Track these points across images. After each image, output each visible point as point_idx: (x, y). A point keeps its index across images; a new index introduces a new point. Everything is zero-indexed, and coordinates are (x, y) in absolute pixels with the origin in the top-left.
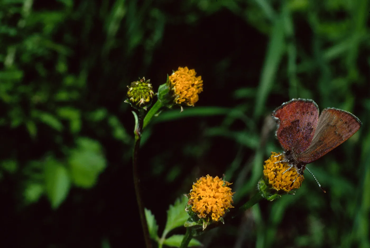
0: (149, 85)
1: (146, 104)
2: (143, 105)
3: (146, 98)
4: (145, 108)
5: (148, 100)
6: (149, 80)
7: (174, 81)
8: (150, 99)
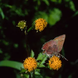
0: (25, 23)
1: (22, 29)
2: (21, 29)
3: (23, 27)
4: (22, 30)
5: (23, 28)
6: (26, 21)
7: (36, 23)
8: (24, 27)
